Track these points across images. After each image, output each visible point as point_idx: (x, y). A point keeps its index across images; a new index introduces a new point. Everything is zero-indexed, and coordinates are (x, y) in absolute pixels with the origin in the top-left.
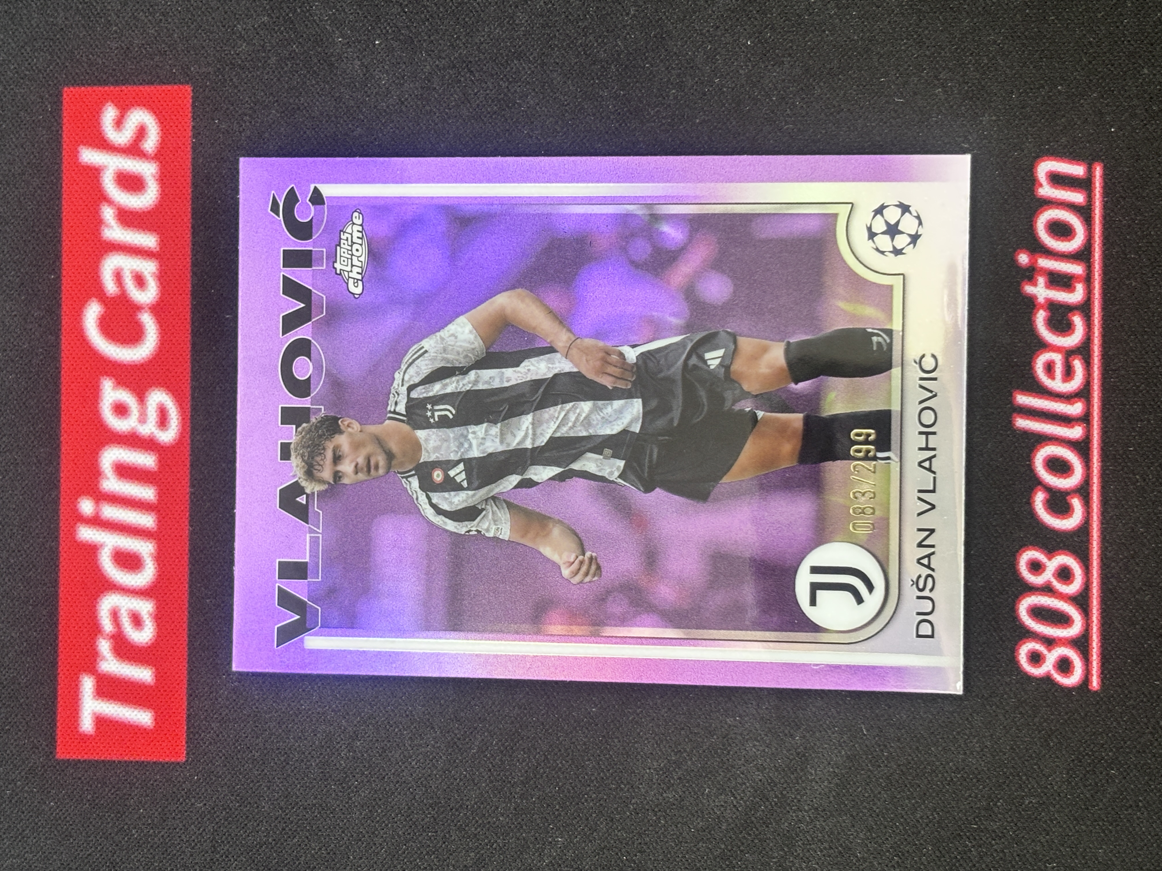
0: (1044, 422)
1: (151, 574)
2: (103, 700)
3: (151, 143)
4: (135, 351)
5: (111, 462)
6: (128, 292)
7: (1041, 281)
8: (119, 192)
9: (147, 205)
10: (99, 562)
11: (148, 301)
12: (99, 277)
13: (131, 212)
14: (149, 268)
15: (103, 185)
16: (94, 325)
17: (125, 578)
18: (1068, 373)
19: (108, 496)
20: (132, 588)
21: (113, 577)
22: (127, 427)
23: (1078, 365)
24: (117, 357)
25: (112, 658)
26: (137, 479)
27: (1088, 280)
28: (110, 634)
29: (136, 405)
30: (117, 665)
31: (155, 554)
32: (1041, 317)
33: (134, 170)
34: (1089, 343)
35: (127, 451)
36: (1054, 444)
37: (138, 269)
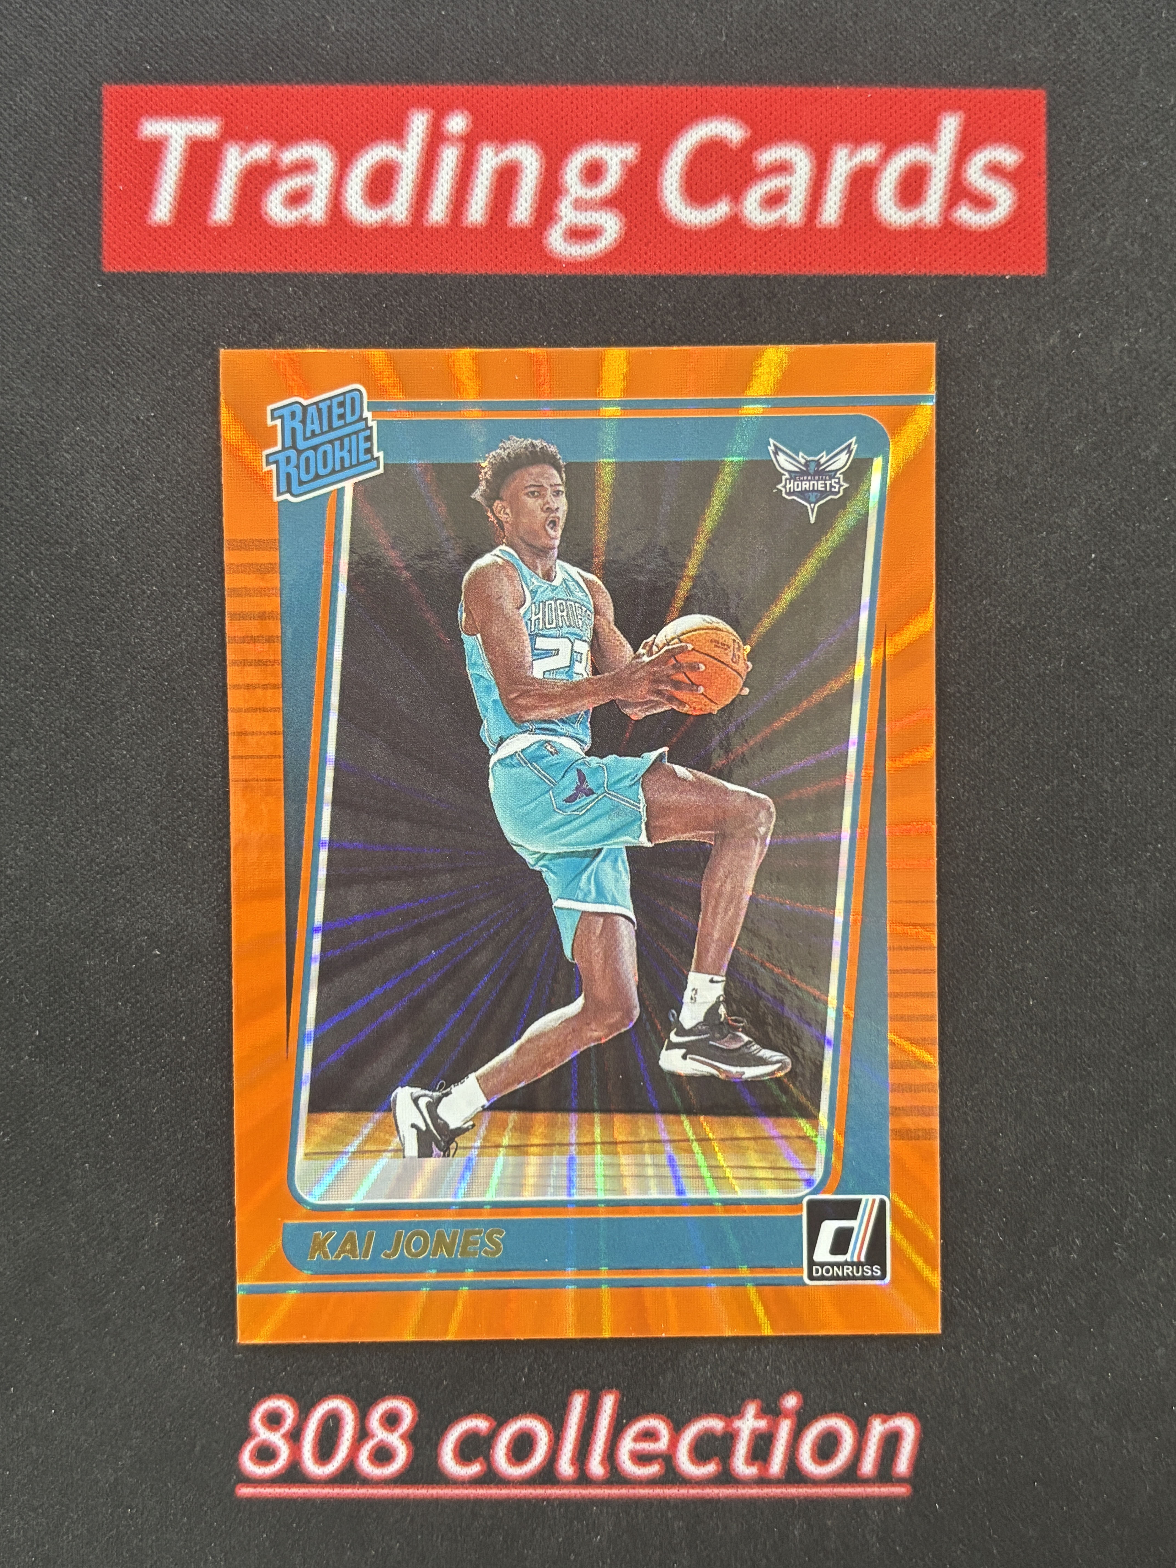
0: (579, 1429)
1: (363, 219)
2: (185, 151)
3: (966, 215)
4: (675, 193)
5: (521, 158)
6: (759, 183)
7: (762, 1424)
8: (898, 170)
9: (881, 210)
10: (379, 142)
11: (746, 212)
12: (781, 140)
13: (871, 187)
14: (793, 212)
15: (909, 147)
16: (713, 133)
17: (358, 180)
18: (640, 1458)
19: (473, 156)
20: (343, 190)
21: (359, 164)
22: (569, 181)
23: (653, 1469)
24: (668, 167)
25: (244, 163)
26: (496, 198)
27: (762, 1481)
28: (278, 160)
29: (599, 195)
30: (235, 170)
31: (391, 224)
32: (715, 1424)
33: (931, 192)
34: (681, 1483)
35: (535, 182)
36: (550, 1441)
37: (792, 197)
